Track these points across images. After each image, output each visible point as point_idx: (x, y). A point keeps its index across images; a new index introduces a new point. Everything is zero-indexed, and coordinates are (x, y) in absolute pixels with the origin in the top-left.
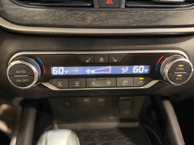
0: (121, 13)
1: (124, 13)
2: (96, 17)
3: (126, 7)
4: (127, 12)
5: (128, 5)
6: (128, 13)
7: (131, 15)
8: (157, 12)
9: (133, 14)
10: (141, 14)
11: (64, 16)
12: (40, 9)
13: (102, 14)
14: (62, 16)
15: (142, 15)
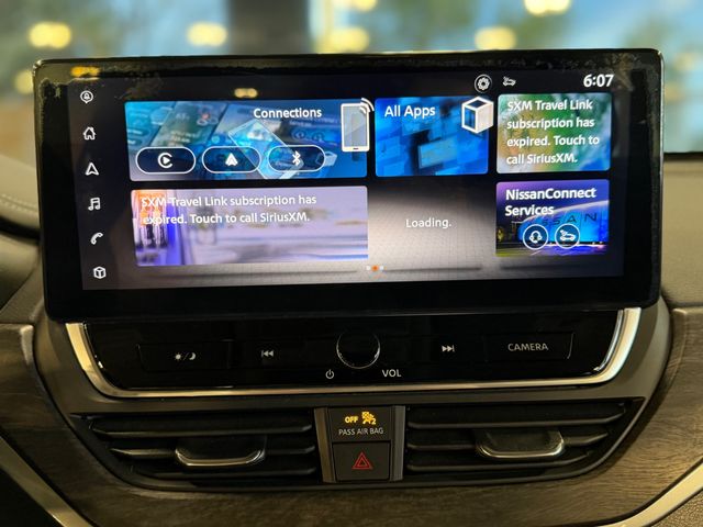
0: (391, 500)
1: (401, 499)
2: (326, 513)
3: (406, 472)
4: (409, 495)
5: (413, 468)
6: (411, 498)
7: (420, 504)
8: (490, 492)
9: (423, 500)
10: (445, 501)
11: (244, 513)
12: (182, 496)
13: (343, 503)
14: (240, 515)
15: (449, 503)
